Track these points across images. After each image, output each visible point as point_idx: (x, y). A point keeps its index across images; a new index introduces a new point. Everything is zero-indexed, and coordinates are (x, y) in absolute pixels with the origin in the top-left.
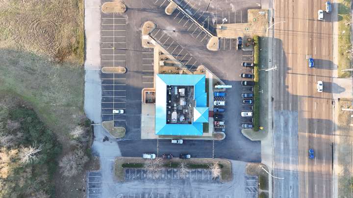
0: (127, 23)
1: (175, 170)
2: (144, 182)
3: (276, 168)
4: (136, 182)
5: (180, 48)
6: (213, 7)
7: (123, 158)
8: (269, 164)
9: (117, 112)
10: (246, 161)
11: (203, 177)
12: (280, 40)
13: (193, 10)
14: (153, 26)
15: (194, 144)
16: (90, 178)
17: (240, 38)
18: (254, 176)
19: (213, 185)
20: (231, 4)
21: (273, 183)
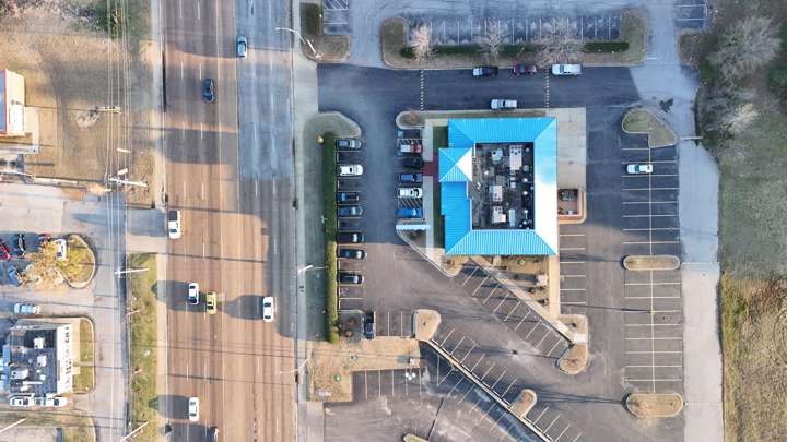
0: (623, 370)
1: (507, 41)
2: (577, 11)
3: (284, 53)
4: (595, 10)
5: (502, 316)
6: (429, 407)
7: (626, 65)
8: (299, 62)
9: (643, 168)
10: (351, 65)
11: (443, 27)
12: (281, 333)
13: (474, 399)
14: (563, 363)
15: (466, 99)
16: (702, 15)
17: (369, 337)
18: (331, 33)
19: (421, 11)
20: (389, 412)
21: (291, 20)
